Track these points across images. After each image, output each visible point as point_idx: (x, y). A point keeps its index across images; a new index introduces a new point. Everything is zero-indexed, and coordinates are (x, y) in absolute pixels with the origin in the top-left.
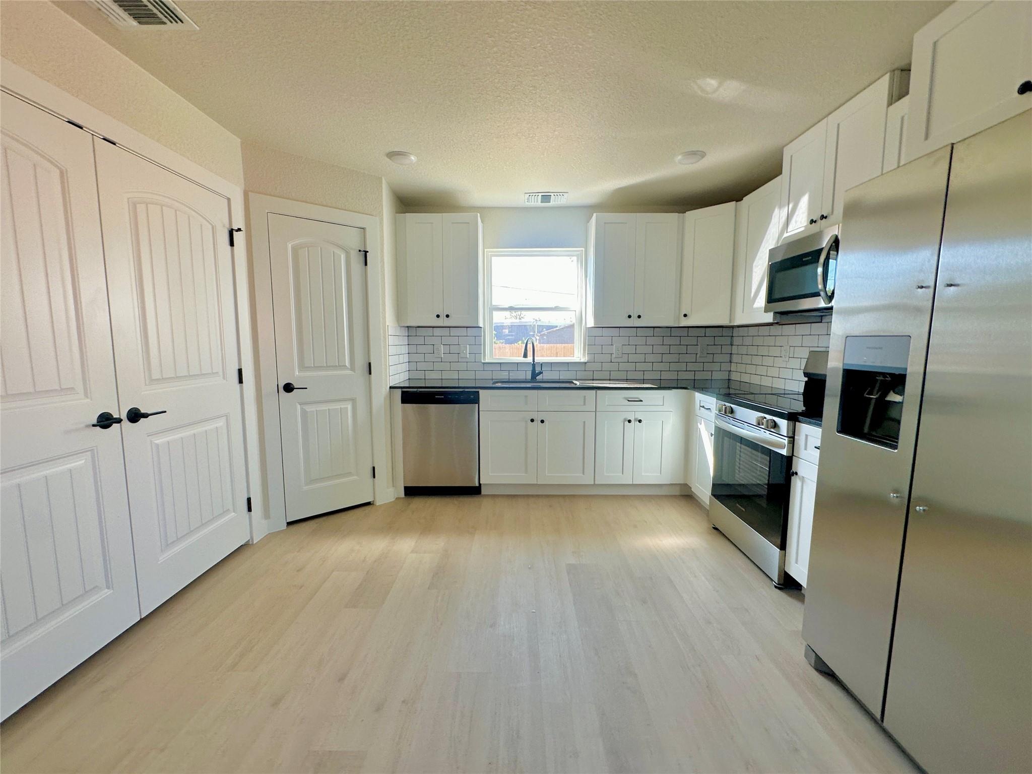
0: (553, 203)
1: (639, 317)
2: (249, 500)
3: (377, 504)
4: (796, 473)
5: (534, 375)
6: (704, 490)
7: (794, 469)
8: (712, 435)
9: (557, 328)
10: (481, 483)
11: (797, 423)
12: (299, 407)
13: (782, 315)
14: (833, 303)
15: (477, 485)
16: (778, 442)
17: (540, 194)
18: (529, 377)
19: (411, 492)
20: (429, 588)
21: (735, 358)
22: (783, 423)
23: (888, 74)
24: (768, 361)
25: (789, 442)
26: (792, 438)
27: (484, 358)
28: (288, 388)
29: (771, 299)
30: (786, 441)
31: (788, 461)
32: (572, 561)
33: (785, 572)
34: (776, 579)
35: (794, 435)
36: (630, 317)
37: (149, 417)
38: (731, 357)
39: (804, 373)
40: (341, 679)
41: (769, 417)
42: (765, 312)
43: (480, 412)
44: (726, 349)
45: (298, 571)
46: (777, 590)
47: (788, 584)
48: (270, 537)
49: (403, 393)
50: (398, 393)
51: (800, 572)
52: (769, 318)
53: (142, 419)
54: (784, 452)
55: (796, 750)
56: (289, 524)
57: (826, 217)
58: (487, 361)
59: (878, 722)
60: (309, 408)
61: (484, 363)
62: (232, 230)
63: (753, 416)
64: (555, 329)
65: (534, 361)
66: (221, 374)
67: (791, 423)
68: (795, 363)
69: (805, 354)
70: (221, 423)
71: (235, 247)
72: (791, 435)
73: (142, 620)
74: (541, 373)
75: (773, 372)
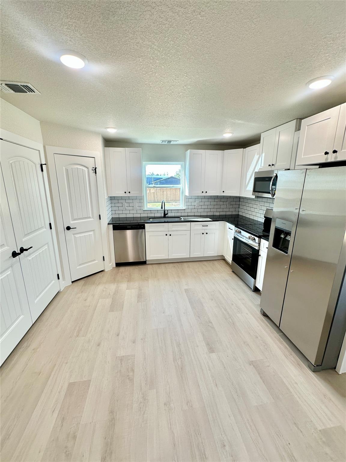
0: (172, 143)
1: (206, 192)
2: (58, 275)
3: (106, 271)
4: (260, 255)
5: (165, 215)
6: (229, 258)
7: (260, 254)
8: (233, 239)
9: (162, 179)
10: (147, 259)
11: (261, 239)
12: (73, 235)
13: (257, 197)
14: (274, 197)
15: (145, 260)
16: (255, 245)
17: (167, 141)
18: (163, 215)
19: (118, 265)
20: (138, 302)
21: (241, 207)
22: (257, 239)
23: (296, 120)
24: (252, 209)
25: (258, 245)
26: (259, 244)
27: (144, 209)
28: (68, 228)
29: (254, 191)
30: (257, 245)
31: (258, 251)
32: (186, 287)
33: (256, 286)
34: (253, 289)
35: (260, 242)
36: (203, 192)
37: (28, 250)
38: (239, 206)
39: (264, 216)
40: (118, 335)
41: (253, 236)
42: (252, 195)
43: (146, 232)
44: (238, 203)
45: (85, 300)
46: (253, 292)
47: (256, 290)
48: (67, 288)
49: (113, 226)
50: (111, 226)
51: (260, 286)
52: (254, 197)
53: (24, 251)
54: (257, 248)
55: (257, 337)
56: (72, 282)
57: (274, 165)
58: (145, 209)
59: (278, 327)
60: (77, 236)
61: (144, 210)
62: (42, 164)
63: (248, 235)
64: (161, 180)
65: (164, 209)
66: (44, 227)
67: (259, 239)
68: (261, 212)
69: (265, 209)
70: (46, 247)
71: (43, 172)
72: (259, 243)
73: (33, 324)
74: (167, 214)
75: (254, 214)
